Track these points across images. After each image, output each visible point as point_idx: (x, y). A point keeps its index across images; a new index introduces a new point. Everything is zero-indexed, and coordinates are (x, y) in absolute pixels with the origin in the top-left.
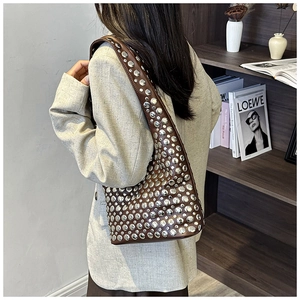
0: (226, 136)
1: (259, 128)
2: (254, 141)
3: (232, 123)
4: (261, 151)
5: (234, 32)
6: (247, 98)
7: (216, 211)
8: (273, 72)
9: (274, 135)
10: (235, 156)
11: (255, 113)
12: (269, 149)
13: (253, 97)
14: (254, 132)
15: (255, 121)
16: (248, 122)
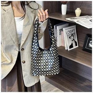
0: (63, 43)
2: (72, 44)
3: (65, 38)
5: (64, 8)
6: (69, 30)
7: (62, 67)
8: (75, 21)
10: (66, 49)
11: (72, 35)
12: (77, 46)
13: (71, 29)
14: (72, 41)
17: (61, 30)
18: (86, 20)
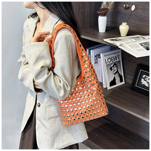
0: (101, 76)
1: (117, 72)
2: (114, 79)
3: (103, 69)
4: (118, 84)
6: (110, 56)
9: (126, 75)
10: (104, 87)
11: (115, 64)
12: (123, 83)
13: (114, 55)
14: (115, 74)
15: (115, 68)
16: (111, 69)
17: (98, 56)
18: (134, 43)
